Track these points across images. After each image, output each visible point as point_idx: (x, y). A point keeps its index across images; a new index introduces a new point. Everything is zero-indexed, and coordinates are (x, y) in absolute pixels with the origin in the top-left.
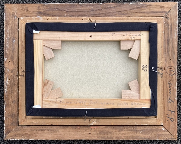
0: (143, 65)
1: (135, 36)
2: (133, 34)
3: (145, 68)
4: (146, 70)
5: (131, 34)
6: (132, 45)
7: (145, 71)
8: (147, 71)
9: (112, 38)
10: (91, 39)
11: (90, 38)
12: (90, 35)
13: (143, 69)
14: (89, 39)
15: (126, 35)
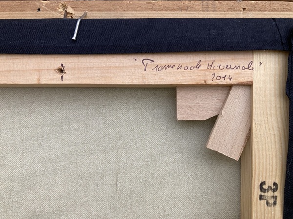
0: (263, 183)
1: (231, 72)
2: (224, 65)
3: (270, 193)
4: (272, 201)
5: (216, 64)
6: (219, 105)
7: (267, 204)
8: (275, 203)
9: (144, 78)
10: (60, 82)
11: (59, 76)
12: (59, 66)
13: (261, 197)
14: (55, 79)
15: (198, 66)
